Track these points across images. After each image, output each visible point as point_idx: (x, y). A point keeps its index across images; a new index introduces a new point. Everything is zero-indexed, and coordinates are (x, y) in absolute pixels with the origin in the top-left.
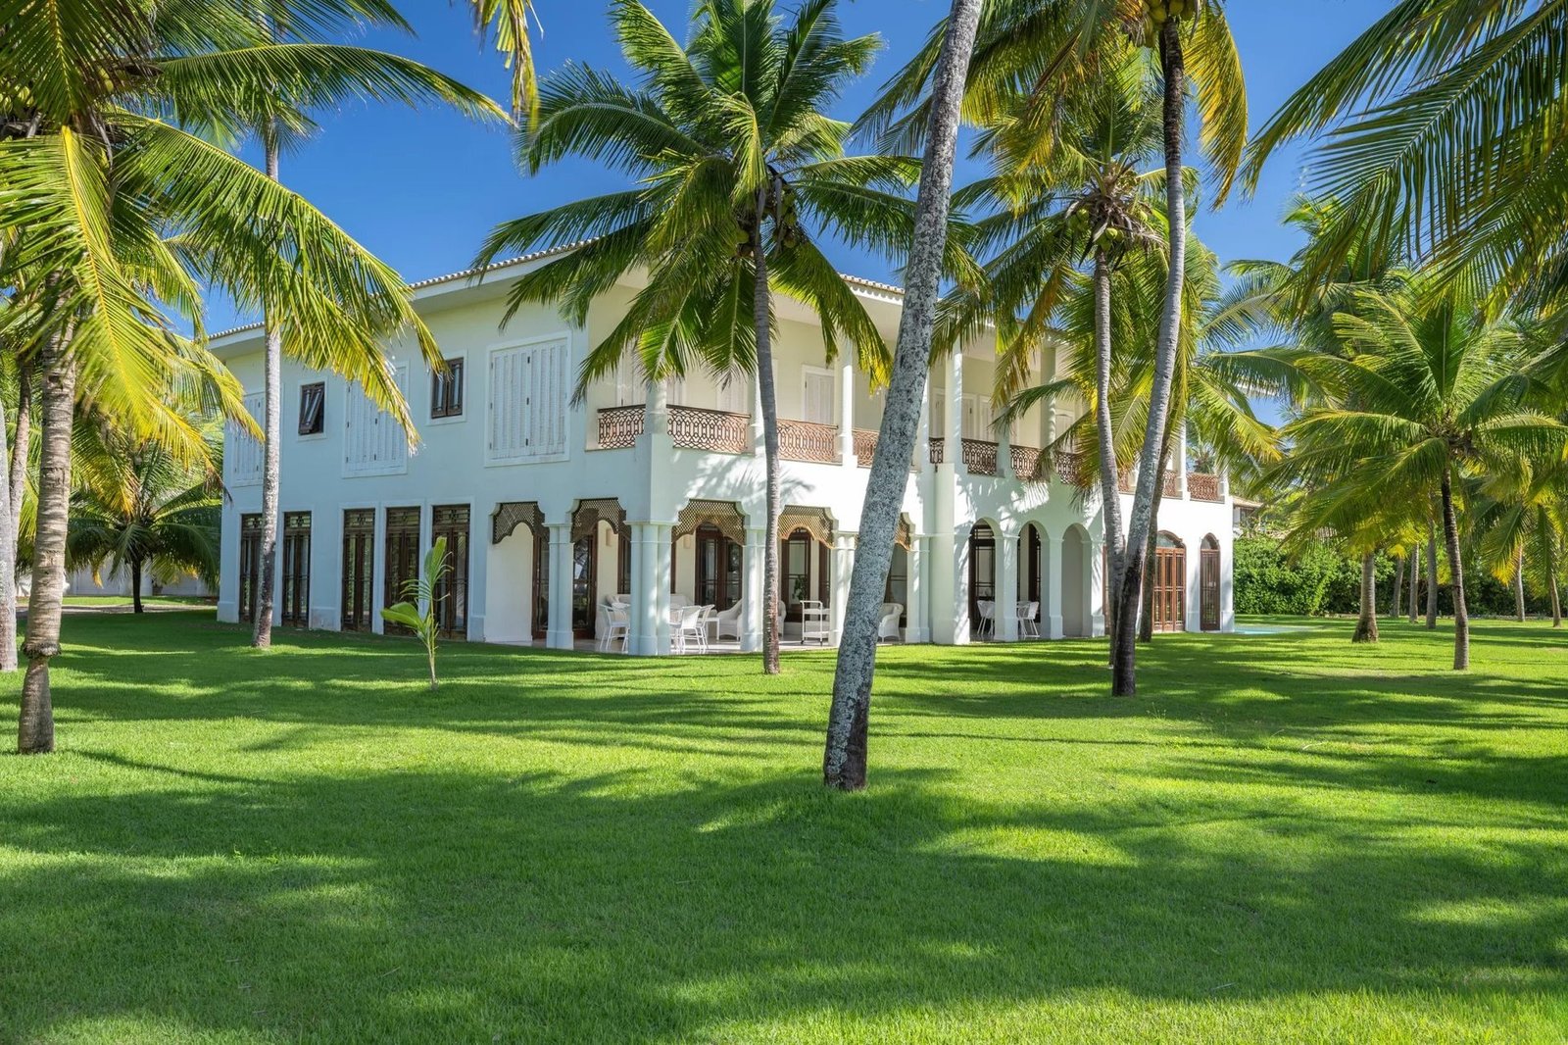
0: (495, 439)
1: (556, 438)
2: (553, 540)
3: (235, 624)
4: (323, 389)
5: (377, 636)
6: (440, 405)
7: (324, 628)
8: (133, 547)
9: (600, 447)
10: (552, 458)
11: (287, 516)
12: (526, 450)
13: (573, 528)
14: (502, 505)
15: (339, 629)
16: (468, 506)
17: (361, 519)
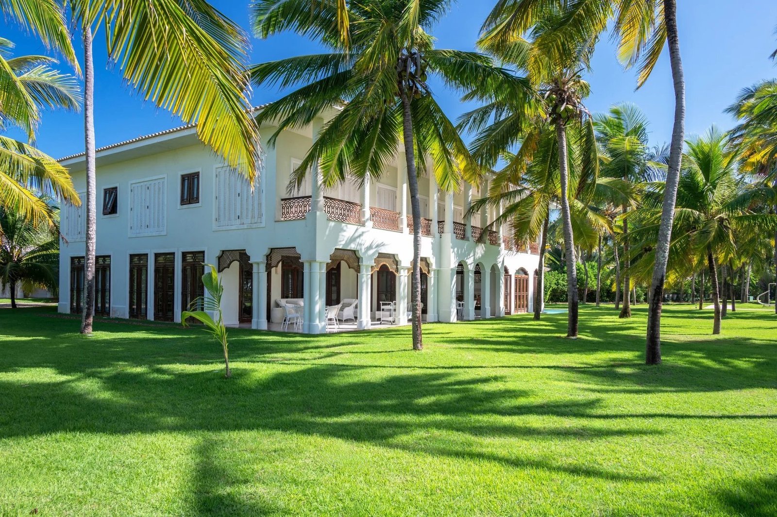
0: (219, 216)
1: (256, 215)
2: (255, 270)
3: (68, 315)
4: (116, 191)
5: (150, 322)
6: (185, 197)
7: (120, 317)
8: (12, 275)
9: (282, 219)
10: (254, 226)
11: (97, 258)
12: (238, 221)
13: (267, 264)
14: (223, 251)
15: (128, 318)
16: (203, 252)
17: (140, 260)
